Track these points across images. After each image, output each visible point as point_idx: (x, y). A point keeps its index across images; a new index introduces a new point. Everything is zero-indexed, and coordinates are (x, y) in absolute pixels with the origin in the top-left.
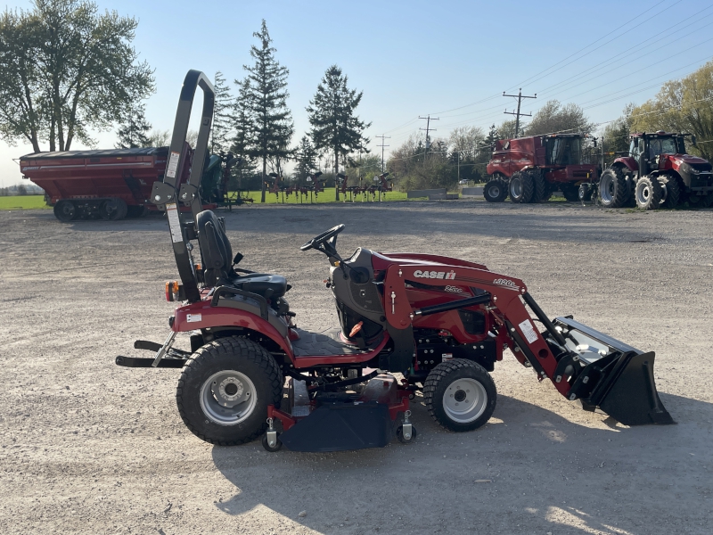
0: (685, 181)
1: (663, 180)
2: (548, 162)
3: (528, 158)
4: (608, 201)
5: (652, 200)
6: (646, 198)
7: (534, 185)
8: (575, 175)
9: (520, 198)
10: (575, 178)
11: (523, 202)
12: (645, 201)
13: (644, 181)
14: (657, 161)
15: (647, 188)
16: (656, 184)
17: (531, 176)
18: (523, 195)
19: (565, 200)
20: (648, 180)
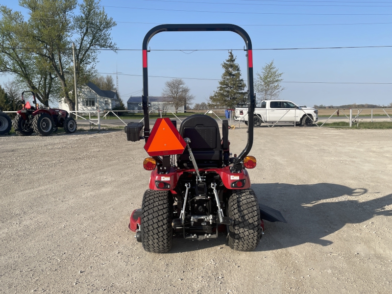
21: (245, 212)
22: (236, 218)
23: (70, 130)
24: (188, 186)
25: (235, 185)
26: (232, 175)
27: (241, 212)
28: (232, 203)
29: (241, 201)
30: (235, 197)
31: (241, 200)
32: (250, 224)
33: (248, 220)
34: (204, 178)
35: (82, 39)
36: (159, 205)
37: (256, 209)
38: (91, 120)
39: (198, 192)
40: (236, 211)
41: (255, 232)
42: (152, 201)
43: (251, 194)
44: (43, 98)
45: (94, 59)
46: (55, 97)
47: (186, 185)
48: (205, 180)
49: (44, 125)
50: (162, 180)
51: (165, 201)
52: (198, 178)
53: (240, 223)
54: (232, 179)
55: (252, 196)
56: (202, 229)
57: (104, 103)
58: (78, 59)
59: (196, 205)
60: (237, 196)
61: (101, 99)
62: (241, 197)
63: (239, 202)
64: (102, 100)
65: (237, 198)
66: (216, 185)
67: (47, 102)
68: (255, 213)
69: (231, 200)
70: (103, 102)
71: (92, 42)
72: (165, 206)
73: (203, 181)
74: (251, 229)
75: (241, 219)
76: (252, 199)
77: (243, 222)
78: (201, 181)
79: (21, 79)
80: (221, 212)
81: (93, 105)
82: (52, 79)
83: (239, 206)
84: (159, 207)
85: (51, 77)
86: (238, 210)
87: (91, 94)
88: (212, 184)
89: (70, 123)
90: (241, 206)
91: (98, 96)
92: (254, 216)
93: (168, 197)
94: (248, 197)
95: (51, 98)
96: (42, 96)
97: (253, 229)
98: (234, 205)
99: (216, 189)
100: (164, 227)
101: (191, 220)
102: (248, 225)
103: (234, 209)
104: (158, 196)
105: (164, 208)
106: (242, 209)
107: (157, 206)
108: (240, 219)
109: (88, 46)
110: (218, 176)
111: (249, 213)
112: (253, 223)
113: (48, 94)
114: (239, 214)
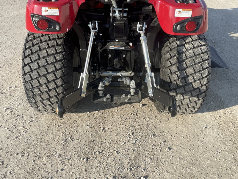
21: (190, 71)
22: (172, 79)
24: (94, 28)
25: (181, 28)
26: (179, 7)
27: (182, 70)
28: (168, 55)
29: (183, 52)
30: (174, 45)
31: (184, 50)
32: (194, 89)
33: (191, 83)
34: (125, 12)
36: (48, 55)
37: (208, 66)
39: (114, 34)
40: (174, 68)
41: (199, 100)
42: (36, 48)
43: (200, 39)
47: (90, 26)
48: (125, 15)
50: (44, 14)
51: (59, 49)
52: (114, 12)
53: (178, 87)
54: (177, 15)
55: (203, 43)
56: (119, 87)
59: (110, 56)
60: (178, 43)
62: (184, 45)
63: (180, 53)
65: (178, 46)
66: (145, 26)
68: (205, 73)
69: (167, 49)
72: (58, 58)
73: (123, 17)
74: (195, 96)
75: (181, 82)
76: (202, 48)
77: (183, 86)
78: (118, 18)
80: (151, 77)
83: (180, 61)
84: (48, 59)
86: (178, 68)
88: (138, 25)
90: (184, 61)
92: (203, 78)
93: (64, 41)
94: (196, 44)
97: (198, 96)
98: (171, 57)
99: (145, 34)
100: (58, 90)
101: (99, 88)
102: (191, 91)
103: (172, 65)
104: (47, 38)
105: (56, 61)
106: (185, 65)
107: (44, 57)
108: (179, 83)
110: (151, 7)
111: (195, 73)
112: (198, 88)
114: (179, 74)
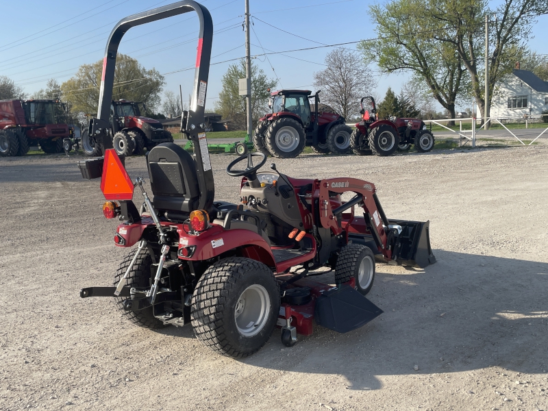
0: (147, 135)
1: (132, 135)
2: (27, 121)
3: (9, 118)
4: (90, 152)
5: (128, 150)
6: (122, 148)
7: (19, 141)
8: (53, 133)
9: (8, 153)
10: (54, 135)
11: (11, 155)
12: (121, 150)
13: (120, 136)
14: (123, 121)
15: (121, 141)
16: (128, 137)
17: (15, 134)
18: (10, 150)
19: (43, 153)
20: (123, 135)
23: (424, 147)
35: (508, 6)
38: (461, 133)
44: (447, 101)
45: (526, 33)
46: (465, 97)
49: (384, 141)
57: (543, 103)
58: (499, 38)
61: (538, 96)
64: (540, 97)
67: (453, 105)
70: (541, 101)
71: (524, 7)
79: (419, 77)
81: (525, 106)
82: (461, 72)
85: (460, 69)
87: (523, 90)
89: (424, 137)
91: (534, 92)
95: (458, 99)
96: (446, 97)
109: (517, 14)
113: (455, 95)
